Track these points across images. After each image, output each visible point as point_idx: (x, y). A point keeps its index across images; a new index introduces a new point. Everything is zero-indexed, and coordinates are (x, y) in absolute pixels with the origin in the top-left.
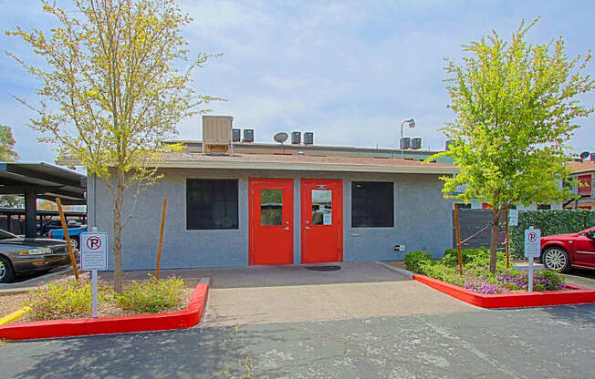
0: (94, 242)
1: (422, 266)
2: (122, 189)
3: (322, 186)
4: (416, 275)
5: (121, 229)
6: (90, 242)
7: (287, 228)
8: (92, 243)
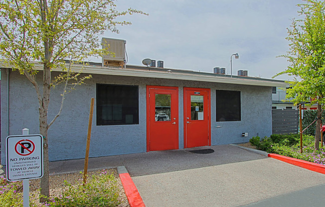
0: (25, 146)
1: (273, 148)
2: (49, 88)
3: (197, 93)
4: (271, 154)
5: (47, 128)
6: (19, 147)
7: (175, 123)
8: (23, 148)
